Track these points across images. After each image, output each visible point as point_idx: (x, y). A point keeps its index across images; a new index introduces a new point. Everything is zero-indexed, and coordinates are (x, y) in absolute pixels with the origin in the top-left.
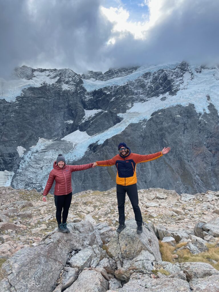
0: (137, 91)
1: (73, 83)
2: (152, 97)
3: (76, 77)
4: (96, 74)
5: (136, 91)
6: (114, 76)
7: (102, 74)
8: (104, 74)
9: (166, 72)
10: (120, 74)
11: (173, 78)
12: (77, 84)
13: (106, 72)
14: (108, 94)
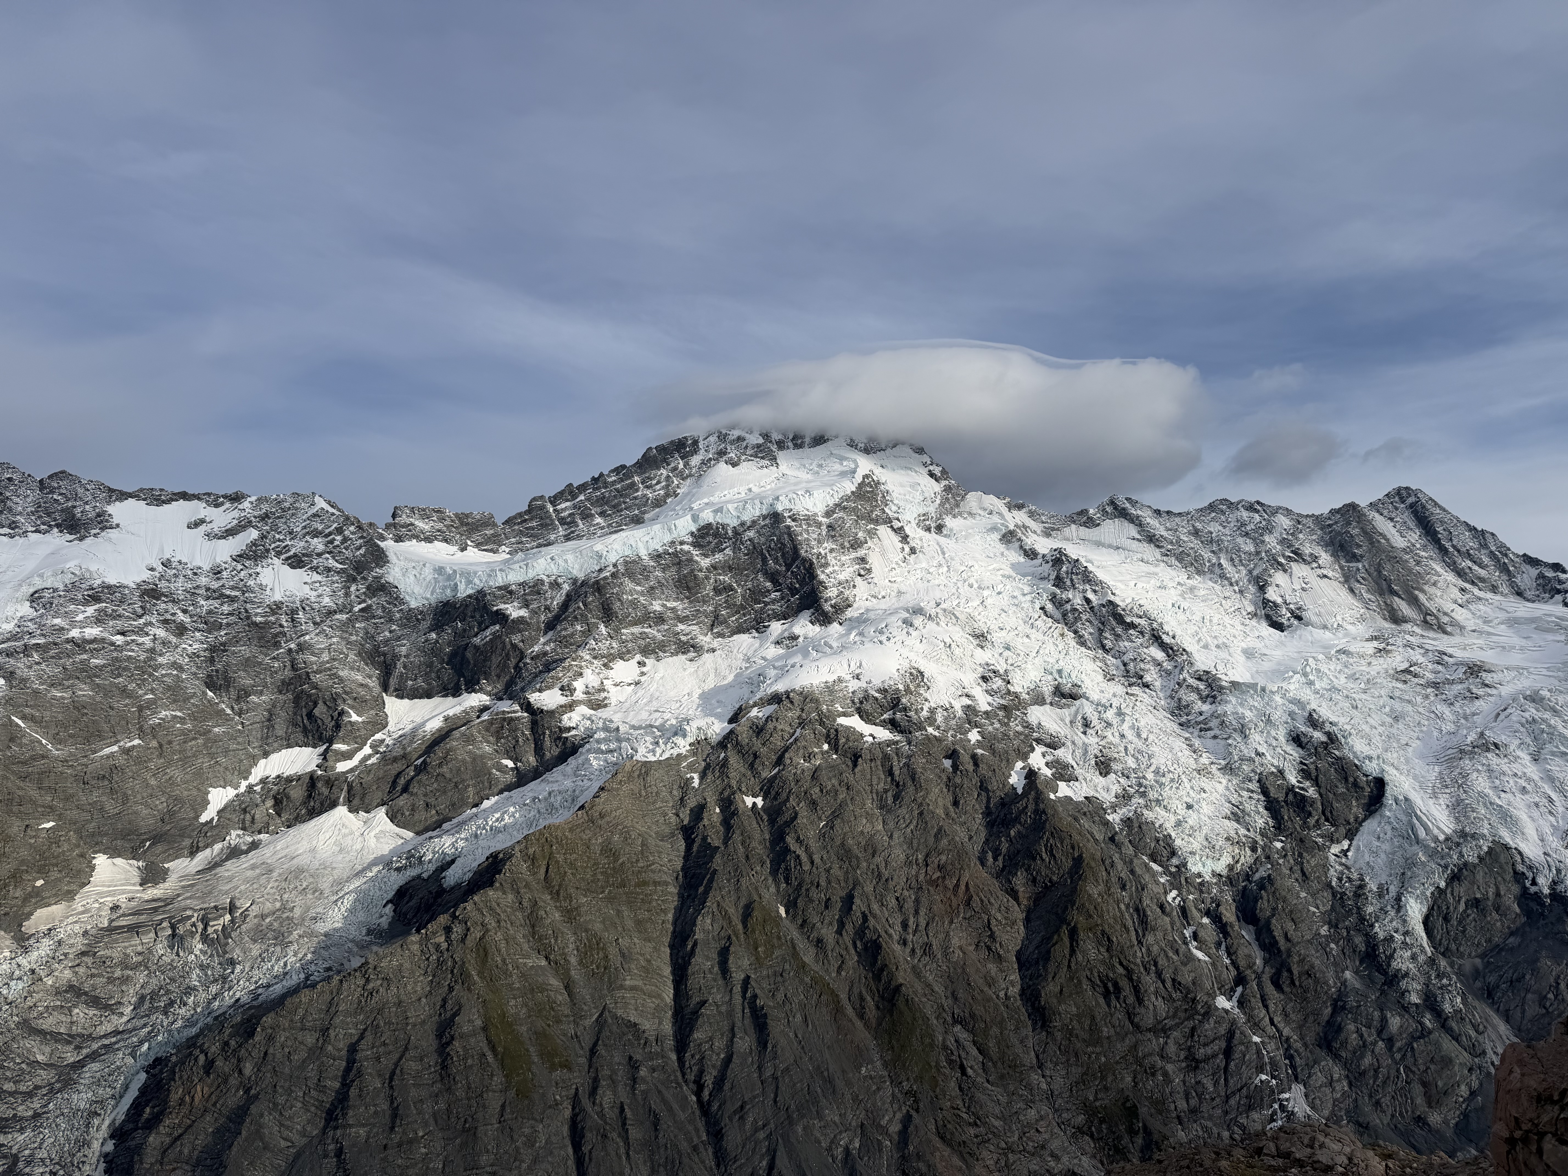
0: (664, 606)
1: (332, 563)
2: (733, 633)
3: (352, 533)
4: (462, 524)
5: (657, 606)
6: (553, 537)
7: (494, 525)
8: (506, 523)
9: (793, 524)
10: (581, 526)
11: (823, 552)
12: (356, 569)
13: (515, 517)
14: (521, 620)
